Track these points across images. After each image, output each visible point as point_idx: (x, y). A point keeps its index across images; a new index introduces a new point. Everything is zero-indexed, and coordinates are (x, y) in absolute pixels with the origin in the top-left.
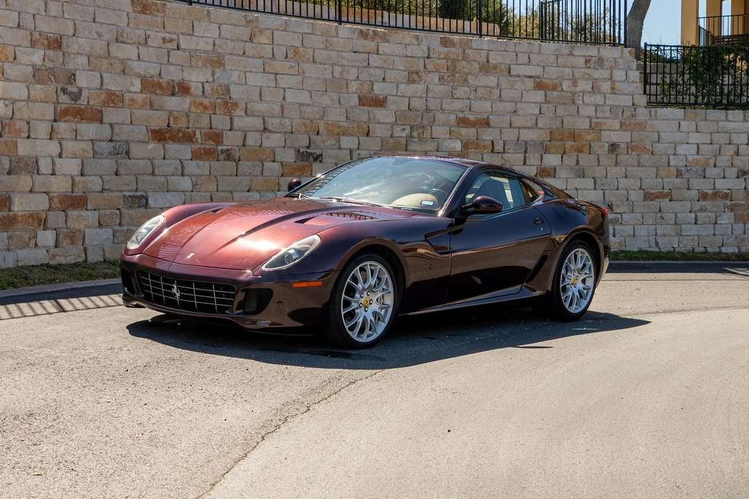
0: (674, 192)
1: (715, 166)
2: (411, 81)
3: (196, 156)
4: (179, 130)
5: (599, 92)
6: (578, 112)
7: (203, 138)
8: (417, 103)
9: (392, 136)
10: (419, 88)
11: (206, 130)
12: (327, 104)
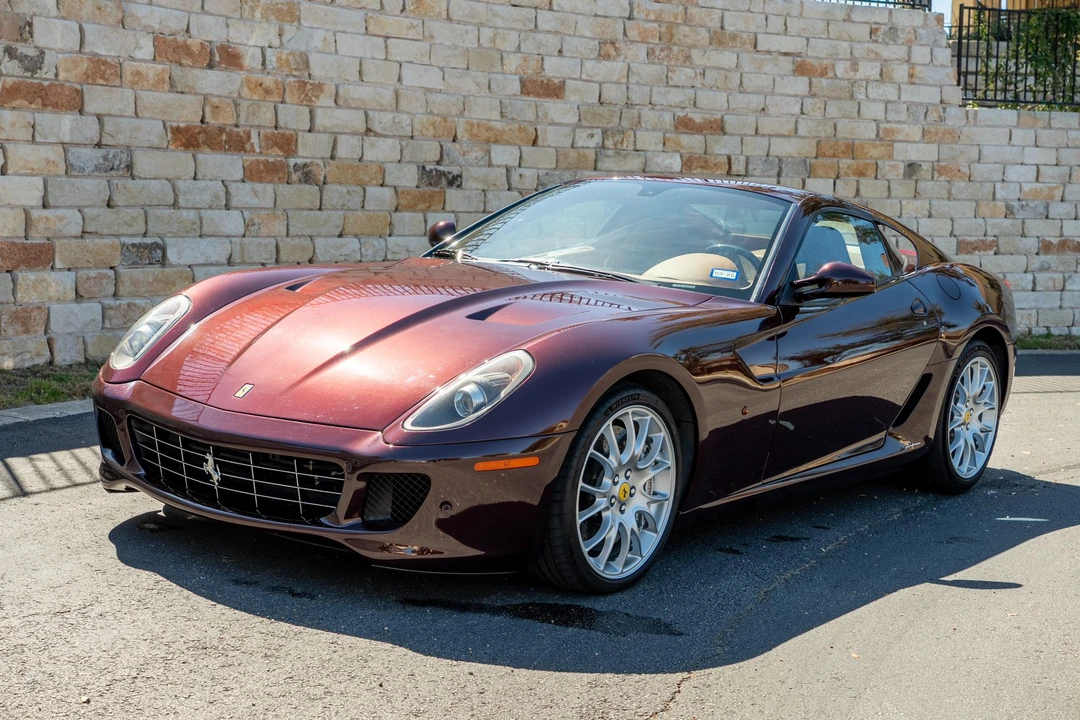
0: (1002, 241)
1: (1062, 201)
2: (603, 56)
3: (251, 174)
4: (221, 130)
5: (891, 81)
6: (859, 111)
7: (263, 144)
8: (613, 93)
9: (573, 147)
10: (617, 67)
11: (270, 131)
12: (469, 91)
